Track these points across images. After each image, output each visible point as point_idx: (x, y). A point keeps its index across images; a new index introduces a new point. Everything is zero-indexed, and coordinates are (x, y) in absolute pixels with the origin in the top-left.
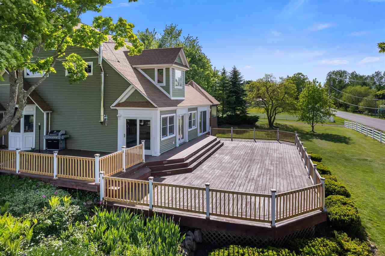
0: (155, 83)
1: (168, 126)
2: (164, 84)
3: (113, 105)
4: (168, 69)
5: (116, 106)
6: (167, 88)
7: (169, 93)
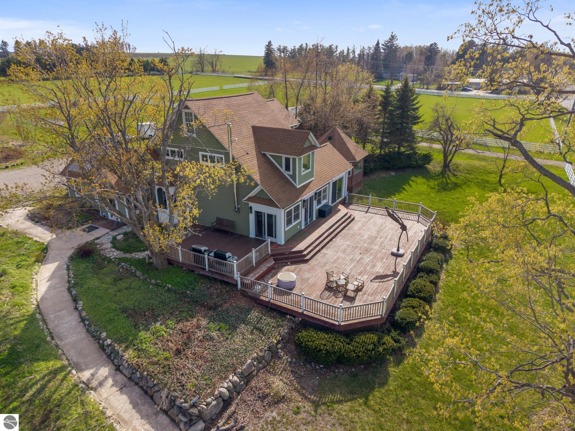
0: (283, 170)
1: (293, 215)
2: (291, 173)
3: (245, 199)
4: (294, 160)
5: (247, 200)
6: (294, 177)
7: (295, 182)
